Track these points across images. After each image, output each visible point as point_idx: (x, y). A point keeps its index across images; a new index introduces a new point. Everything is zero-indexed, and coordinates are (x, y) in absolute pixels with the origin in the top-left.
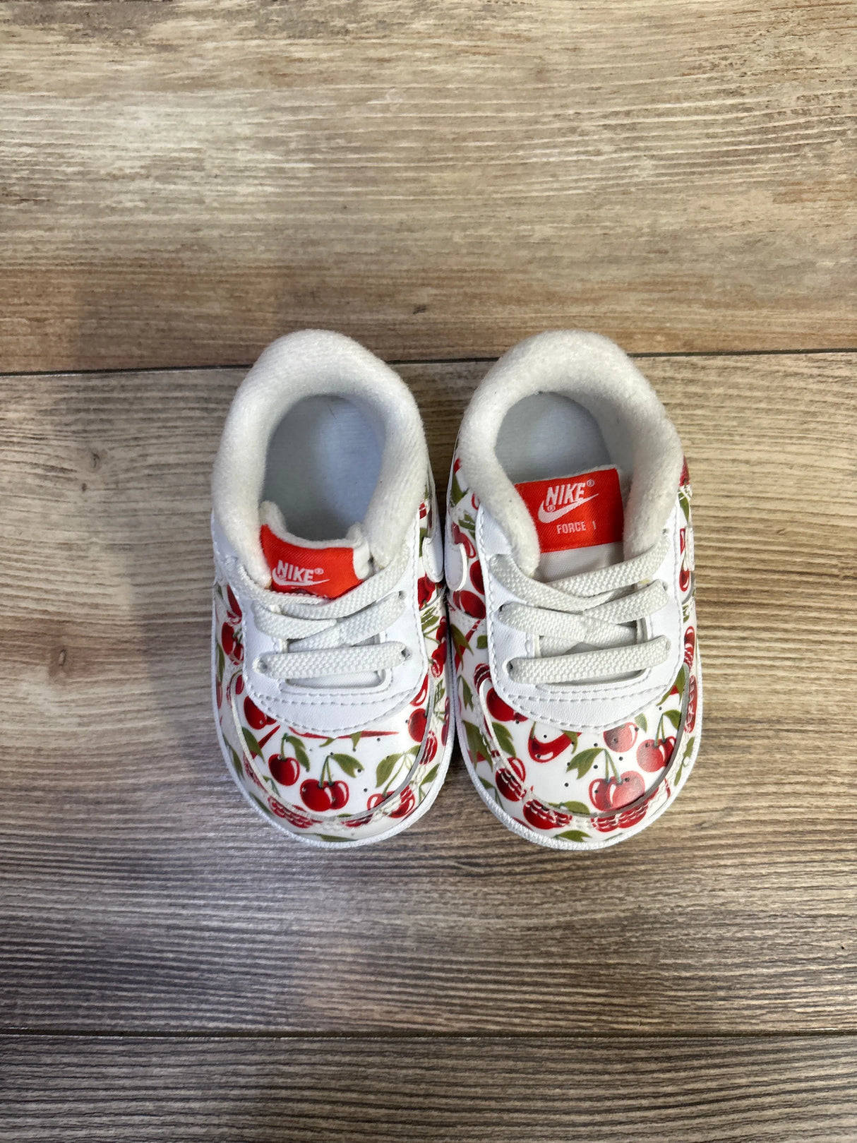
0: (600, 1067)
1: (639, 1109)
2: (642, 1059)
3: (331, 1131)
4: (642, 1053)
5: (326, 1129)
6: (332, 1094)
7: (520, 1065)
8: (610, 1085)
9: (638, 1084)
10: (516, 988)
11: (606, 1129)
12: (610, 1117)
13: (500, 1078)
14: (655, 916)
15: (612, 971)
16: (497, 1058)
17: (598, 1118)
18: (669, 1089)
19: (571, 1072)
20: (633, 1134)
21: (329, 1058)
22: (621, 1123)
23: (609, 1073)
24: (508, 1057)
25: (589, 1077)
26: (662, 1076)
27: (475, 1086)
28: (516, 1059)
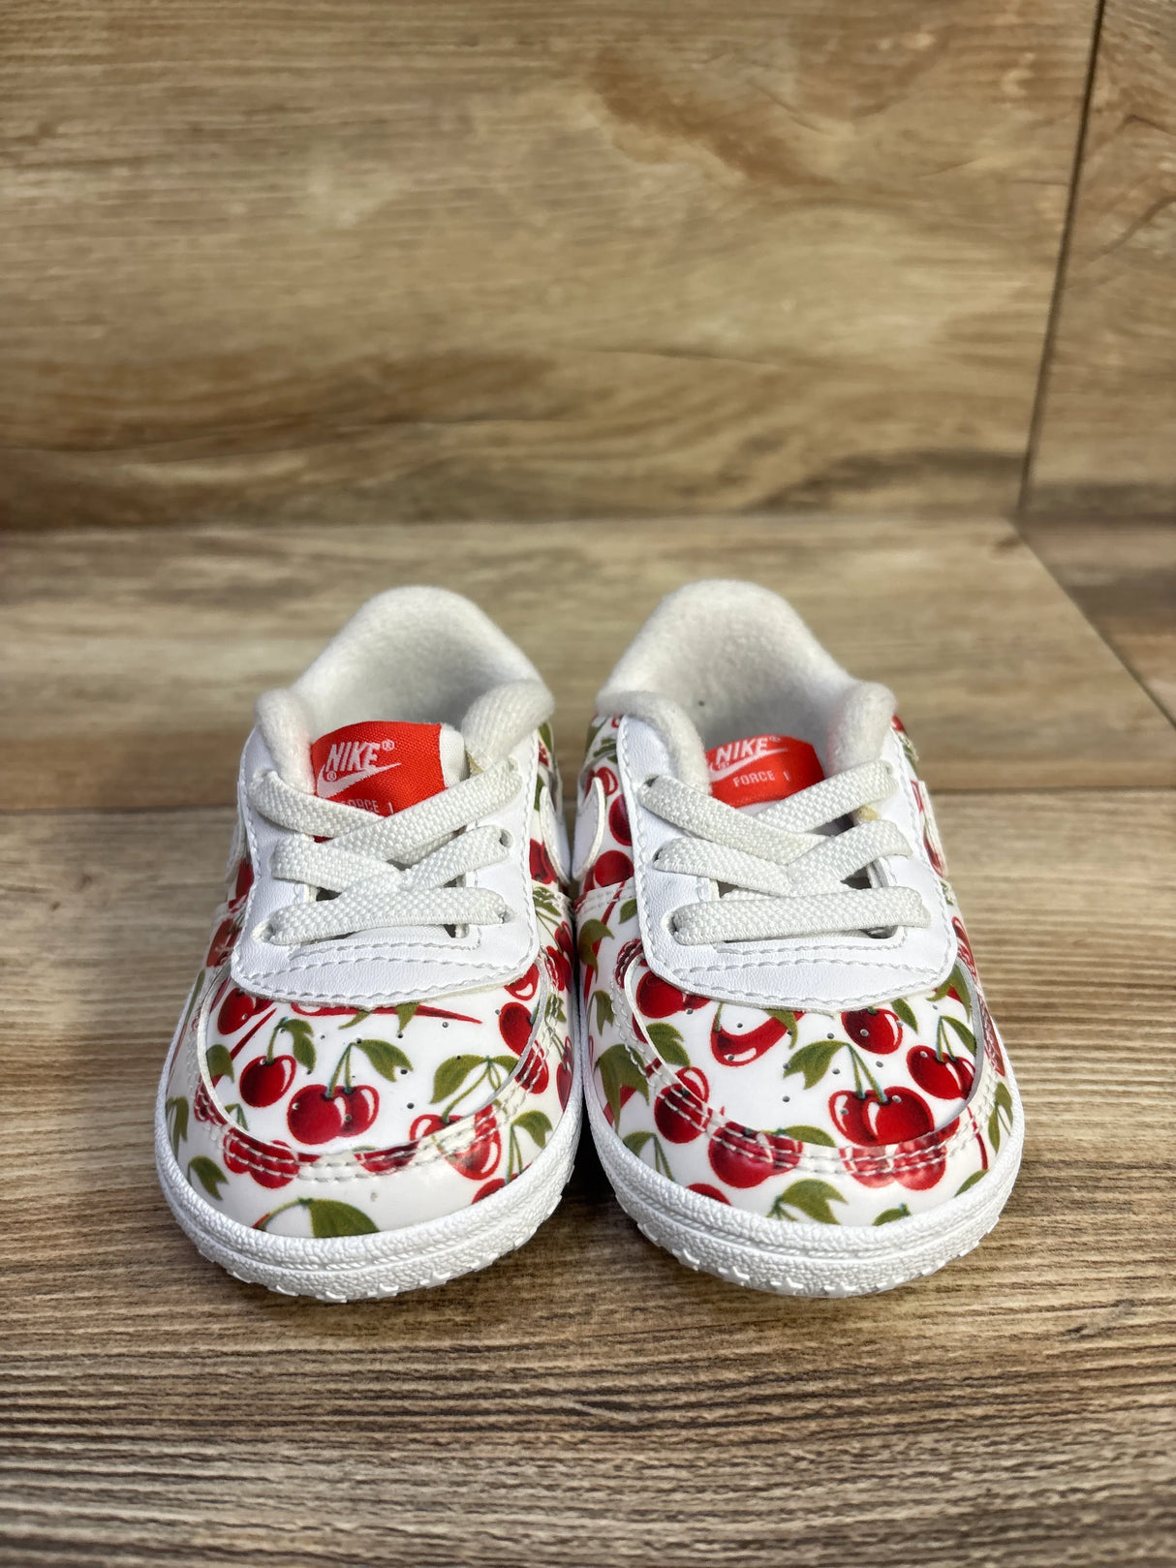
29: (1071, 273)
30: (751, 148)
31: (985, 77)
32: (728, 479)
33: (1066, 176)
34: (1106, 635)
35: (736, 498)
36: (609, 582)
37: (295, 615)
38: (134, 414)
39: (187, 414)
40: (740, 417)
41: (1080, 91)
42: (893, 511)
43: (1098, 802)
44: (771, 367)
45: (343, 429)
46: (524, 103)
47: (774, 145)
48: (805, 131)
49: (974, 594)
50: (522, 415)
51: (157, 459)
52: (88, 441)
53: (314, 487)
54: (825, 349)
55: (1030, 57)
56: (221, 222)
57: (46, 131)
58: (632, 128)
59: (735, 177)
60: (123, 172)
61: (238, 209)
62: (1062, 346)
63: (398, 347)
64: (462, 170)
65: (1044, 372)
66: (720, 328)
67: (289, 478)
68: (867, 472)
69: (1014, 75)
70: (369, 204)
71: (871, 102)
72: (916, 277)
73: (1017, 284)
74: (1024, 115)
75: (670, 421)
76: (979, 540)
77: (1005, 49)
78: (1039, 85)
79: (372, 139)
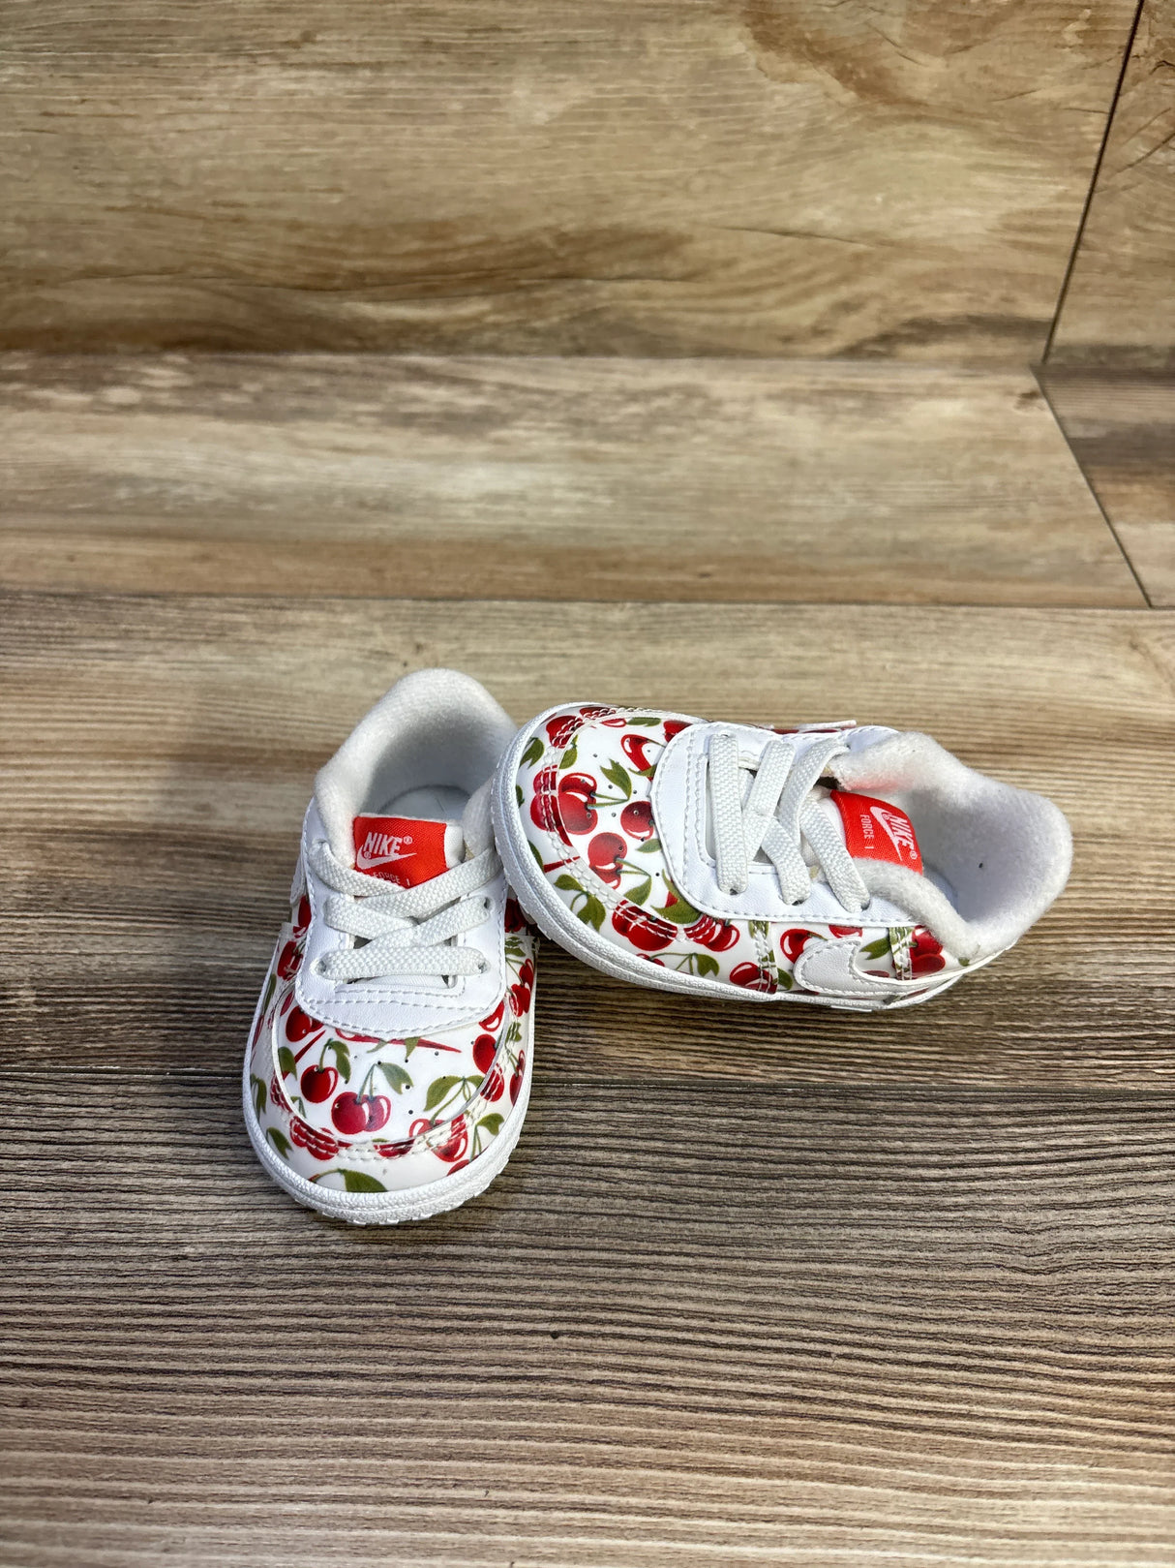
0: (945, 1120)
1: (998, 1164)
2: (991, 1114)
3: (631, 1181)
4: (991, 1107)
5: (624, 1180)
6: (632, 1142)
7: (852, 1117)
8: (958, 1139)
9: (992, 1138)
10: (839, 1044)
11: (962, 1185)
12: (965, 1172)
13: (828, 1129)
14: (983, 984)
15: (943, 1031)
16: (825, 1109)
17: (950, 1172)
18: (1030, 1144)
19: (913, 1125)
20: (995, 1191)
21: (629, 1105)
22: (979, 1179)
23: (956, 1127)
24: (836, 1109)
25: (933, 1130)
26: (1017, 1130)
27: (802, 1137)
28: (850, 1110)
29: (1101, 181)
30: (863, 75)
31: (1052, 28)
32: (818, 332)
33: (1107, 109)
35: (824, 347)
36: (729, 419)
37: (498, 441)
38: (360, 264)
39: (400, 265)
40: (832, 285)
41: (1125, 42)
42: (943, 362)
43: (1067, 615)
44: (861, 247)
45: (524, 282)
46: (688, 33)
47: (880, 73)
48: (907, 64)
49: (999, 444)
50: (664, 277)
51: (375, 299)
52: (323, 283)
53: (496, 326)
54: (905, 234)
55: (1088, 12)
56: (442, 116)
57: (307, 38)
58: (772, 55)
59: (849, 97)
60: (367, 73)
61: (455, 106)
62: (1087, 237)
63: (571, 222)
64: (635, 83)
65: (1074, 257)
66: (823, 216)
67: (476, 318)
68: (925, 330)
69: (1073, 27)
70: (559, 107)
71: (960, 43)
72: (982, 180)
73: (1060, 188)
74: (1079, 59)
75: (779, 285)
76: (1008, 392)
77: (1069, 6)
78: (1092, 36)
79: (566, 56)
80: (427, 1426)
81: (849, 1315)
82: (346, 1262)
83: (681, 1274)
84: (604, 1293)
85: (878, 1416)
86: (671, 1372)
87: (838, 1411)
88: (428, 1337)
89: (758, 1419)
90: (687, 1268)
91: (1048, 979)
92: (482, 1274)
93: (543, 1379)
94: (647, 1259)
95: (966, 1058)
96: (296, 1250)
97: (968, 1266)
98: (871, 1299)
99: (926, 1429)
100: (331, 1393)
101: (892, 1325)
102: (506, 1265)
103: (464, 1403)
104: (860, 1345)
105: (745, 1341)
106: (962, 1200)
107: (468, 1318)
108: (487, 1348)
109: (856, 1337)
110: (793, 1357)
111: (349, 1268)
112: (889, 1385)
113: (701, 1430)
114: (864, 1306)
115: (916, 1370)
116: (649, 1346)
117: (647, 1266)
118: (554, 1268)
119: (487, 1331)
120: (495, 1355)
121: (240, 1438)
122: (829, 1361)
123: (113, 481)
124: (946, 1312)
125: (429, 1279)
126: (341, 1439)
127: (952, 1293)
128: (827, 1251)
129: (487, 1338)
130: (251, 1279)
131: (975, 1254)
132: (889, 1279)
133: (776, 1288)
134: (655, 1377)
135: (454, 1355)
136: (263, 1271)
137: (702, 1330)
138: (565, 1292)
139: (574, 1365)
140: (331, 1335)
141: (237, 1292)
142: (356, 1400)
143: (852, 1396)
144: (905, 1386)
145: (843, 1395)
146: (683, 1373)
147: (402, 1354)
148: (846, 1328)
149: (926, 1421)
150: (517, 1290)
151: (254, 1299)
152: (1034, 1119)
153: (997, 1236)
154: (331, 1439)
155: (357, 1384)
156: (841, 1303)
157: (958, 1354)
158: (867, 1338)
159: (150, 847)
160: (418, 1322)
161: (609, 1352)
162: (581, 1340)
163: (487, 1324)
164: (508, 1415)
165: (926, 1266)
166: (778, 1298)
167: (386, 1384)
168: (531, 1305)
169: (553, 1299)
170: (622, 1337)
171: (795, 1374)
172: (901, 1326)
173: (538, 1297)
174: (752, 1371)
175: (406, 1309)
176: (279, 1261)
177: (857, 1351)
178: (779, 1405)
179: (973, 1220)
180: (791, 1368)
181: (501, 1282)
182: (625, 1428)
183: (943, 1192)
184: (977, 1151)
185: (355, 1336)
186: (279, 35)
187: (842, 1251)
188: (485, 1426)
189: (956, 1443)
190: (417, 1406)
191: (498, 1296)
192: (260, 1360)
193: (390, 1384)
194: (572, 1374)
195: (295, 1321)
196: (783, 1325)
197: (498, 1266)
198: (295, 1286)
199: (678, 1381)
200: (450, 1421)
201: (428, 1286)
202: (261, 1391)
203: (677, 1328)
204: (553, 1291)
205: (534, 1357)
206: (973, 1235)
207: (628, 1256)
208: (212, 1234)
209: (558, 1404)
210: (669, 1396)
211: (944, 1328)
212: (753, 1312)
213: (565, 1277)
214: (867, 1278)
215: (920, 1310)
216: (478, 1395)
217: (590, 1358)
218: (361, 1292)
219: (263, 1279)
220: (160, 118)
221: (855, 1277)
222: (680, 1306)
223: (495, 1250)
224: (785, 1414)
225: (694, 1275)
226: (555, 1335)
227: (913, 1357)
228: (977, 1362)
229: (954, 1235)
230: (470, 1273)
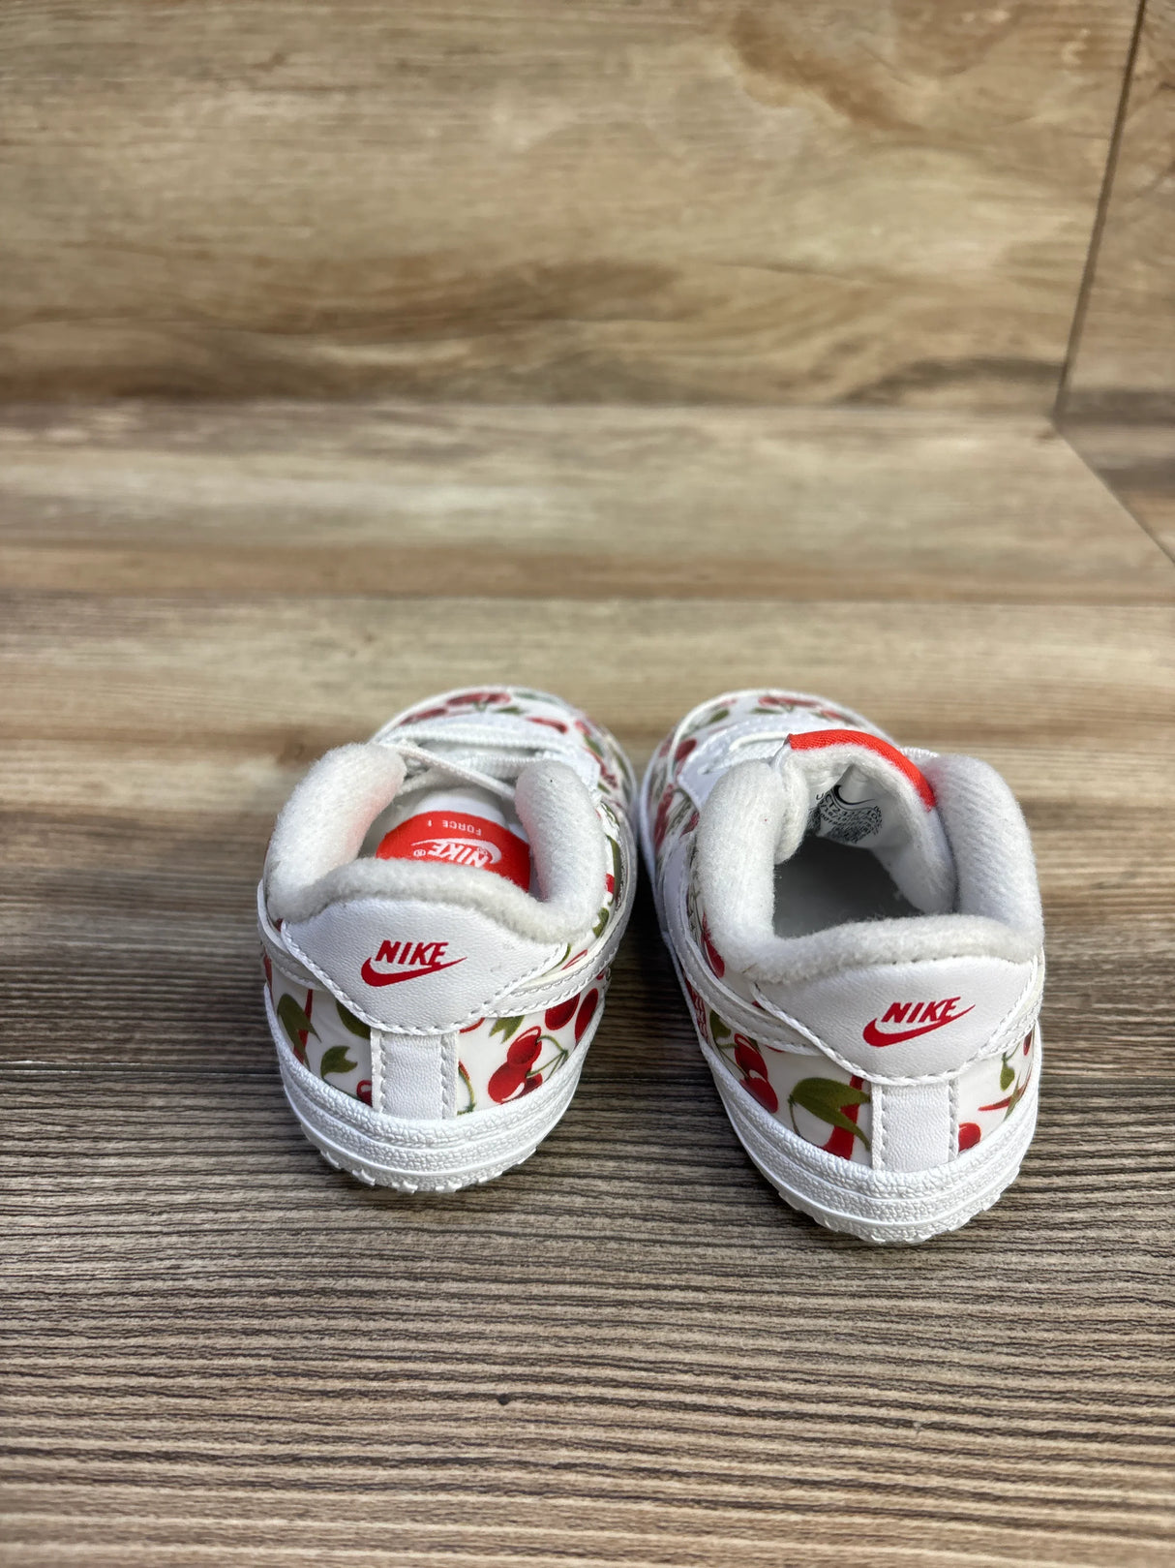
1: (1122, 1170)
2: (1105, 1109)
3: (616, 1195)
4: (1103, 1102)
5: (608, 1194)
6: (619, 1147)
9: (1109, 1139)
11: (1077, 1197)
12: (1078, 1180)
17: (1058, 1181)
18: (1162, 1146)
20: (1124, 1204)
21: (615, 1102)
22: (1099, 1189)
23: (1058, 1125)
26: (1143, 1129)
29: (1110, 211)
30: (856, 97)
31: (1048, 47)
32: (817, 376)
33: (1109, 131)
34: (1125, 503)
35: (822, 392)
36: (725, 453)
37: (474, 470)
38: (330, 303)
39: (375, 304)
40: (830, 325)
41: (1123, 62)
42: (954, 408)
44: (858, 283)
45: (504, 323)
46: (675, 53)
47: (875, 96)
48: (901, 86)
49: (1021, 472)
50: (652, 315)
51: (345, 342)
52: (289, 325)
53: (475, 372)
54: (905, 269)
55: (1085, 32)
56: (415, 142)
57: (279, 59)
58: (761, 77)
59: (841, 120)
60: (339, 98)
61: (432, 132)
62: (1100, 272)
63: (553, 254)
64: (619, 107)
65: (1083, 294)
66: (822, 248)
67: (454, 364)
68: (932, 374)
69: (1071, 47)
70: (539, 132)
71: (955, 64)
72: (983, 210)
73: (1066, 219)
74: (1077, 80)
75: (773, 325)
76: (1024, 432)
77: (1065, 25)
78: (1092, 55)
79: (547, 78)
80: (304, 1531)
81: (934, 1368)
82: (205, 1302)
83: (688, 1314)
84: (577, 1341)
85: (989, 1509)
86: (676, 1451)
87: (929, 1503)
88: (316, 1403)
89: (810, 1517)
90: (698, 1307)
91: (1154, 958)
92: (401, 1316)
93: (483, 1462)
94: (639, 1295)
95: (1061, 1045)
96: (136, 1285)
97: (1099, 1301)
98: (965, 1345)
99: (1061, 1526)
100: (165, 1481)
101: (998, 1381)
102: (437, 1303)
103: (364, 1498)
104: (954, 1410)
105: (784, 1406)
106: (1080, 1215)
107: (377, 1376)
108: (403, 1419)
109: (948, 1399)
110: (856, 1428)
111: (209, 1310)
112: (1002, 1466)
113: (723, 1535)
114: (955, 1356)
115: (1040, 1443)
116: (641, 1414)
117: (640, 1304)
118: (506, 1307)
119: (403, 1395)
120: (414, 1428)
121: (19, 1546)
122: (912, 1433)
123: (43, 501)
124: (1075, 1363)
125: (324, 1323)
126: (172, 1548)
127: (1082, 1337)
128: (896, 1283)
129: (404, 1405)
130: (66, 1324)
131: (1107, 1285)
132: (989, 1320)
133: (827, 1333)
134: (653, 1458)
135: (352, 1428)
136: (84, 1314)
137: (721, 1391)
138: (520, 1339)
139: (531, 1442)
140: (173, 1401)
141: (43, 1341)
142: (200, 1492)
143: (950, 1482)
144: (1027, 1466)
145: (935, 1481)
146: (695, 1452)
147: (276, 1427)
148: (932, 1387)
149: (1061, 1514)
150: (450, 1337)
151: (66, 1352)
152: (1163, 1115)
153: (1135, 1261)
154: (156, 1548)
155: (203, 1469)
156: (922, 1353)
157: (1099, 1419)
158: (964, 1401)
159: (20, 824)
160: (303, 1383)
161: (584, 1422)
162: (543, 1406)
163: (404, 1385)
164: (430, 1515)
165: (1040, 1302)
166: (830, 1346)
167: (247, 1470)
168: (471, 1359)
169: (502, 1349)
170: (603, 1401)
171: (861, 1452)
172: (1014, 1382)
173: (480, 1347)
174: (796, 1448)
175: (287, 1363)
176: (110, 1301)
177: (950, 1418)
178: (840, 1497)
179: (1097, 1241)
180: (855, 1443)
181: (428, 1326)
182: (607, 1534)
183: (1051, 1206)
184: (1092, 1155)
185: (207, 1403)
186: (250, 57)
187: (917, 1282)
188: (392, 1532)
189: (1111, 1545)
190: (292, 1501)
191: (422, 1346)
192: (63, 1433)
193: (253, 1471)
194: (528, 1455)
195: (120, 1381)
196: (840, 1384)
197: (425, 1305)
198: (128, 1333)
199: (686, 1463)
200: (339, 1525)
201: (322, 1333)
202: (60, 1477)
203: (683, 1389)
204: (503, 1338)
205: (470, 1431)
206: (1101, 1260)
207: (612, 1291)
208: (19, 1265)
209: (505, 1500)
210: (674, 1486)
211: (1075, 1384)
212: (794, 1365)
213: (521, 1319)
214: (957, 1319)
215: (1037, 1361)
216: (385, 1486)
217: (555, 1432)
218: (224, 1342)
219: (84, 1323)
220: (123, 145)
221: (939, 1317)
222: (688, 1357)
223: (422, 1284)
224: (849, 1510)
225: (708, 1315)
226: (504, 1399)
227: (1033, 1425)
228: (1127, 1429)
229: (1073, 1260)
230: (385, 1314)
